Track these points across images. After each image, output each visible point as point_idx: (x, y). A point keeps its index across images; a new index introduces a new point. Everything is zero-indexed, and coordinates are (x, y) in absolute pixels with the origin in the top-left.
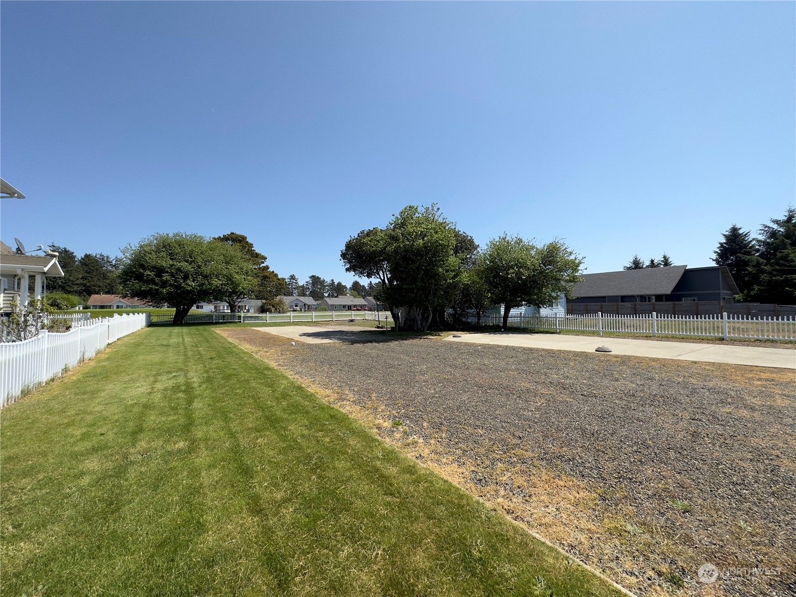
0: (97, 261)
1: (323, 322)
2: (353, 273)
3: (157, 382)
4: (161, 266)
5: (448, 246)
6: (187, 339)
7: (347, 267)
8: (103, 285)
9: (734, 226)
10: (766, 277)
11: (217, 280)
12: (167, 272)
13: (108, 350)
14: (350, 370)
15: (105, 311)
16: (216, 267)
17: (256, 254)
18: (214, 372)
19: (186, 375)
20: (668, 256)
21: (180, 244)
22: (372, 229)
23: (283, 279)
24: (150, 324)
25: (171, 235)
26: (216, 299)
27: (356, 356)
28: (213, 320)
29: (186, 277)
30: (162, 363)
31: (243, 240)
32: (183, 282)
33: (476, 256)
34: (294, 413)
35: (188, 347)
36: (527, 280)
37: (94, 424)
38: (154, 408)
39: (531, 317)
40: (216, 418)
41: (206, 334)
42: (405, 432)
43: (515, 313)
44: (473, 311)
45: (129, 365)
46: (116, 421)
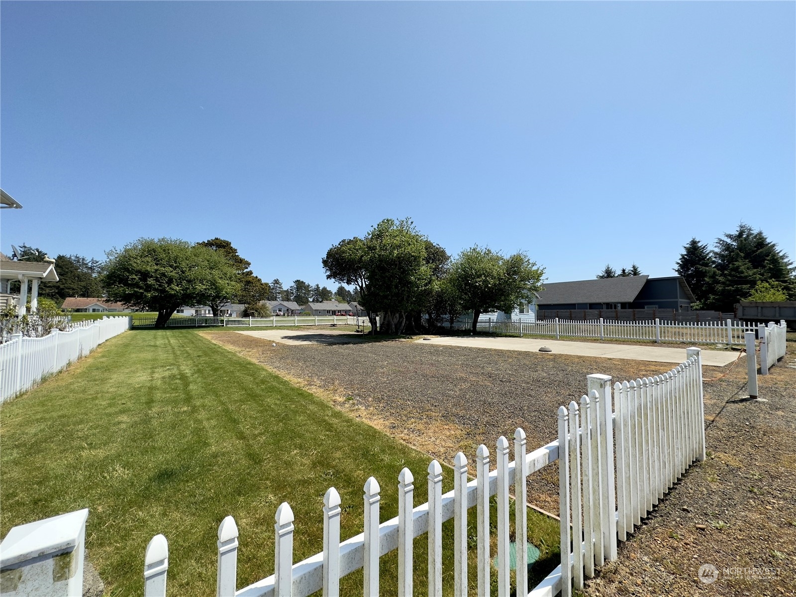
0: (71, 263)
1: (305, 327)
2: (333, 280)
3: (155, 373)
4: (146, 271)
5: (419, 257)
6: (173, 341)
7: (327, 274)
8: (78, 288)
9: (694, 239)
10: (720, 287)
11: (201, 285)
12: (152, 276)
13: (99, 350)
14: (322, 365)
15: (79, 314)
16: (200, 272)
17: (240, 259)
18: (202, 366)
19: (178, 369)
20: (637, 265)
21: (165, 250)
22: (352, 238)
23: (266, 284)
24: (133, 328)
25: (156, 240)
26: (199, 303)
27: (329, 355)
28: (195, 324)
29: (170, 281)
30: (155, 360)
31: (227, 245)
32: (168, 287)
33: (448, 266)
34: (271, 392)
35: (175, 347)
36: (493, 288)
37: (115, 399)
38: (158, 389)
39: (501, 323)
40: (209, 395)
41: (190, 336)
42: (354, 404)
43: (484, 318)
44: (447, 316)
45: (125, 361)
46: (131, 397)
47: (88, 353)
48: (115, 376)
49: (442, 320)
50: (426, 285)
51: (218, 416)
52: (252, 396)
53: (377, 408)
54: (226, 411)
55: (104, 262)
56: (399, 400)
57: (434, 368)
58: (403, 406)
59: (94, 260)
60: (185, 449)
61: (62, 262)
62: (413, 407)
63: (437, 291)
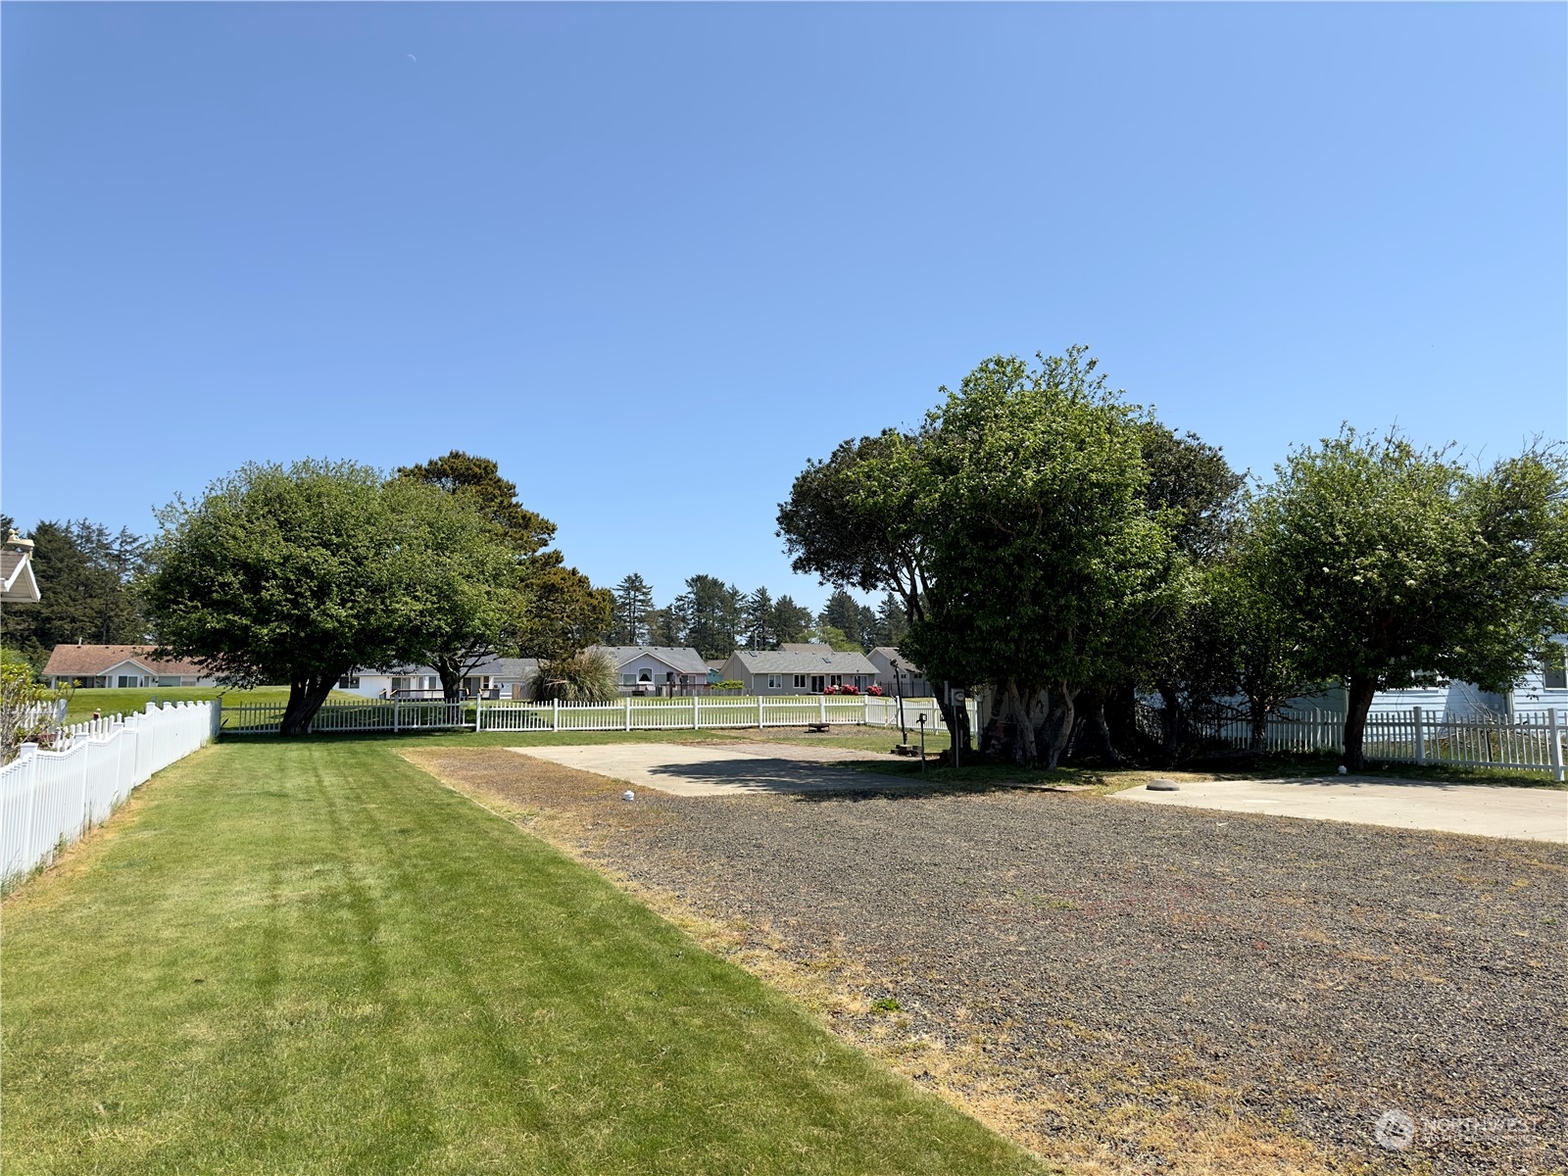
0: (71, 545)
1: (726, 733)
2: (816, 576)
3: (281, 883)
4: (259, 560)
5: (1121, 486)
6: (329, 780)
7: (795, 556)
8: (84, 615)
11: (408, 599)
12: (273, 577)
13: (136, 805)
14: (785, 872)
16: (406, 561)
17: (524, 517)
18: (415, 866)
19: (347, 873)
21: (311, 497)
22: (875, 434)
23: (605, 594)
24: (222, 736)
25: (287, 469)
26: (405, 656)
27: (808, 836)
28: (393, 724)
29: (321, 594)
30: (280, 840)
31: (487, 473)
32: (315, 608)
33: (1235, 512)
34: (622, 965)
35: (337, 800)
36: (1426, 593)
37: (174, 963)
38: (291, 938)
39: (1468, 727)
40: (435, 964)
41: (377, 765)
42: (903, 1026)
43: (1394, 708)
44: (1239, 700)
45: (202, 841)
46: (217, 959)
47: (108, 812)
48: (175, 889)
49: (1218, 715)
50: (1150, 584)
51: (462, 1040)
52: (568, 979)
53: (989, 1047)
54: (487, 1023)
55: (152, 539)
56: (1071, 1024)
57: (1198, 904)
58: (1087, 1049)
59: (128, 532)
60: (370, 1148)
61: (49, 541)
62: (1128, 1053)
63: (1193, 607)
